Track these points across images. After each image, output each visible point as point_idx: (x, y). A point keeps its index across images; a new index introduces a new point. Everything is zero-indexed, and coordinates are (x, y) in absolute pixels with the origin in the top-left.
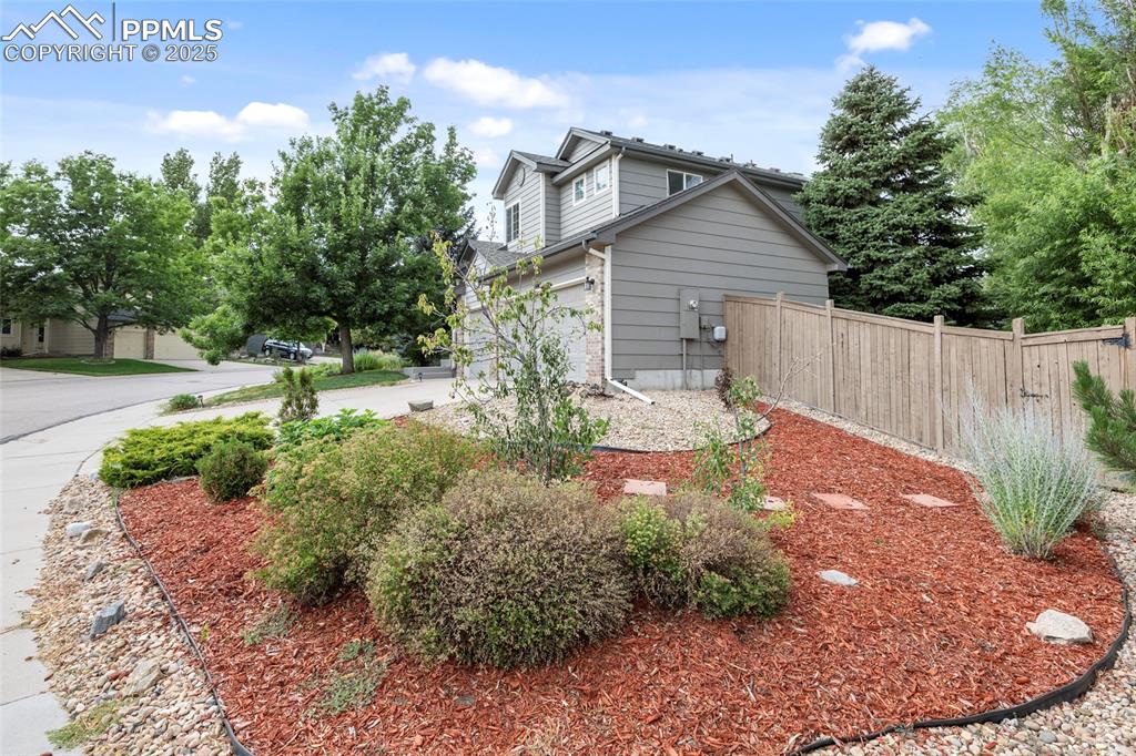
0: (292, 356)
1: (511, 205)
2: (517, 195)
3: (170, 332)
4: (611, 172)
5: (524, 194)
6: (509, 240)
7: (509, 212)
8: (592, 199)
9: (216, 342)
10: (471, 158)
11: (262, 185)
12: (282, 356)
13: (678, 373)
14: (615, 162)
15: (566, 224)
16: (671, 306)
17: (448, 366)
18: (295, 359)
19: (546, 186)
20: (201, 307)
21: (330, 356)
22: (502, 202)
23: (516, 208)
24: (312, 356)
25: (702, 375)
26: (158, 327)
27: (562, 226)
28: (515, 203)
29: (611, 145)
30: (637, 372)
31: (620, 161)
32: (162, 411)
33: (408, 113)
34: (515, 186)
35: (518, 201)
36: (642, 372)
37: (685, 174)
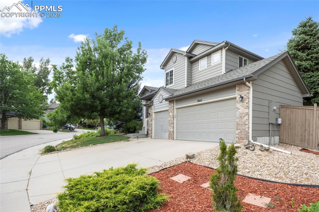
0: (68, 129)
1: (169, 71)
2: (171, 67)
3: (28, 120)
4: (222, 55)
5: (176, 66)
6: (167, 85)
7: (167, 74)
8: (210, 67)
9: (56, 123)
10: (146, 54)
11: (71, 60)
12: (65, 128)
13: (268, 138)
14: (224, 51)
15: (195, 78)
16: (266, 109)
17: (143, 133)
18: (69, 129)
19: (188, 62)
20: (39, 111)
21: (80, 128)
22: (164, 70)
23: (172, 72)
24: (75, 128)
25: (274, 138)
26: (24, 118)
27: (193, 79)
28: (171, 70)
29: (225, 43)
30: (258, 138)
31: (226, 50)
32: (41, 152)
33: (124, 36)
34: (171, 63)
35: (173, 69)
36: (259, 137)
37: (243, 58)
